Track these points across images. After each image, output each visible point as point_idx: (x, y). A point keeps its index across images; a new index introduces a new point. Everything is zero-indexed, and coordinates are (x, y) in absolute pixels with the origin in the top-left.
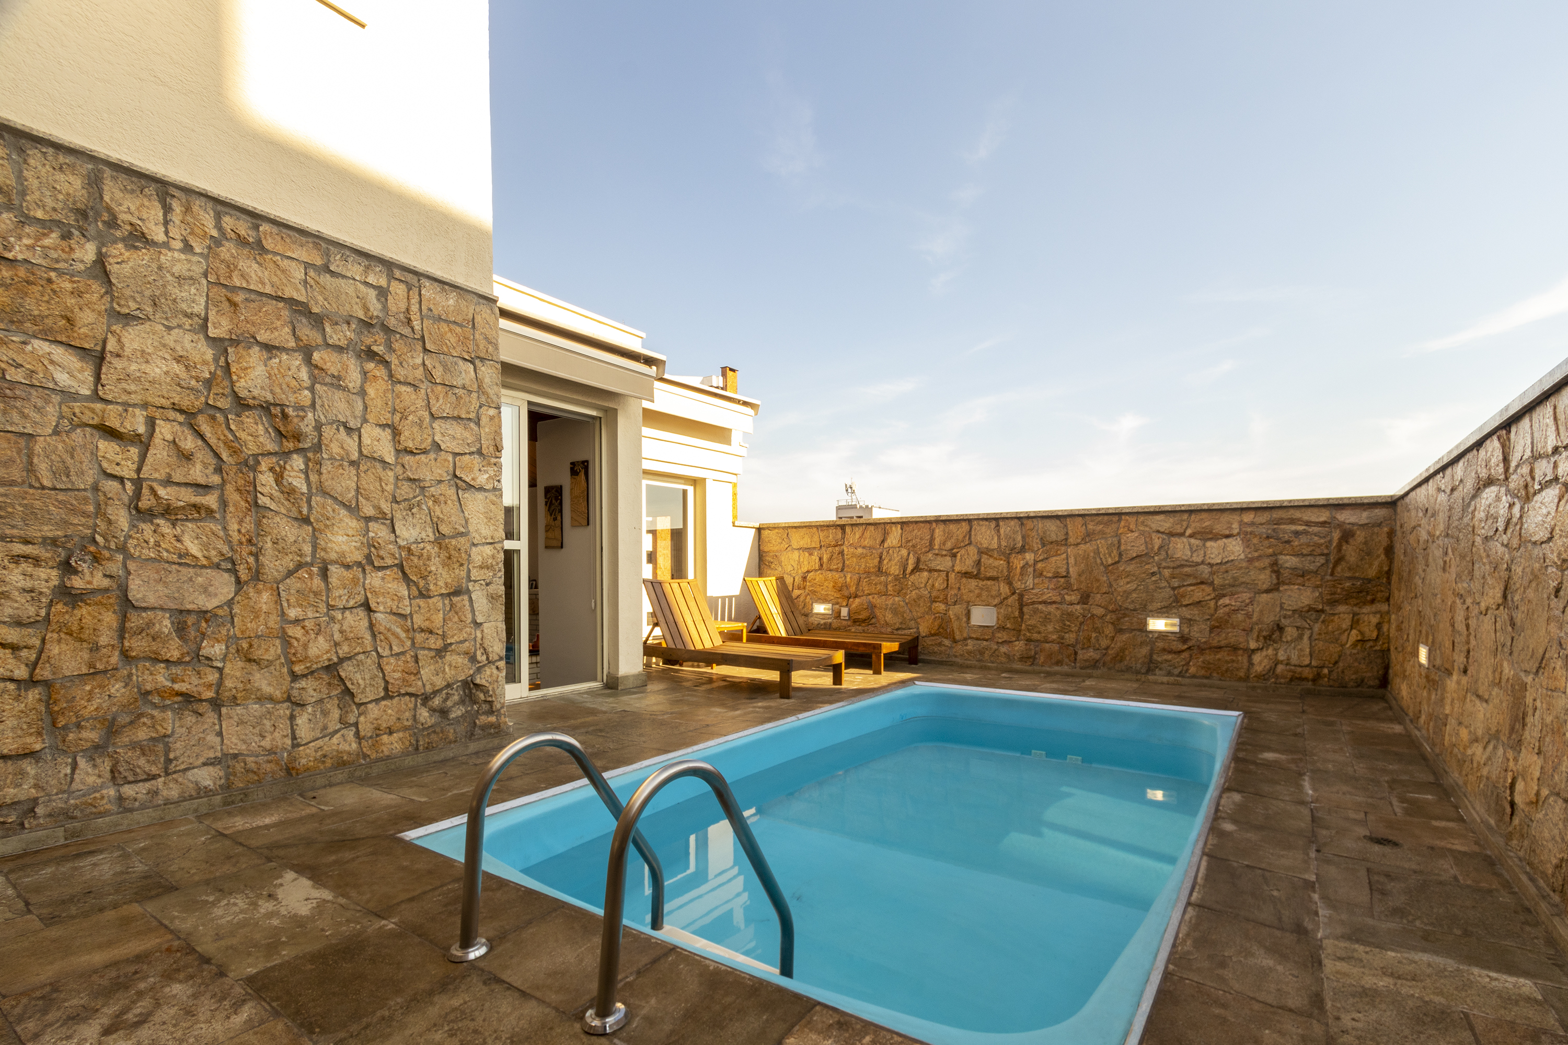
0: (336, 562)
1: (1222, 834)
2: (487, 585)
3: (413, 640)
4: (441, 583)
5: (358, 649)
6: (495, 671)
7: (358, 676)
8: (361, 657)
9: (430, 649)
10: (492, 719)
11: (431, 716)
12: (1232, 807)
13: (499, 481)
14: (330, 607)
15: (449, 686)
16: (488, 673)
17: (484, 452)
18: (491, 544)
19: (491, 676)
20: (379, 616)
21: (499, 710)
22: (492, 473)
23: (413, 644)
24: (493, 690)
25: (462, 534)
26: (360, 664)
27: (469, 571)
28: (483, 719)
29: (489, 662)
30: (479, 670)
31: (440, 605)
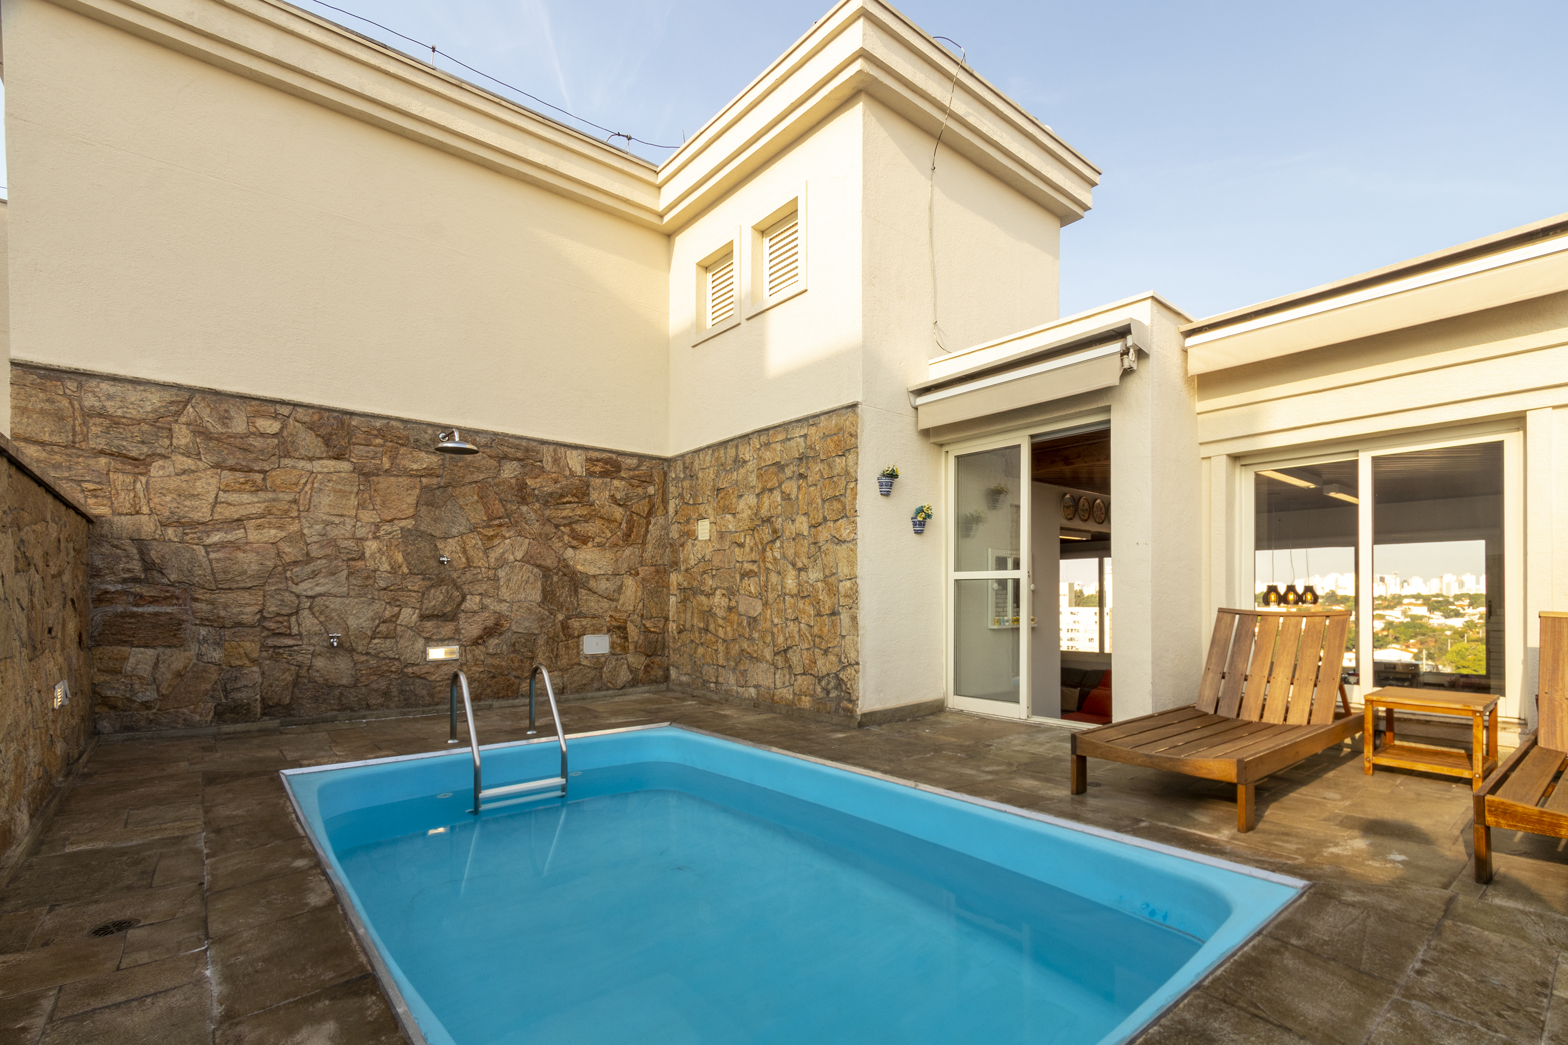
0: (788, 594)
1: (302, 854)
2: (850, 608)
3: (814, 641)
4: (827, 607)
5: (794, 643)
6: (853, 672)
7: (794, 658)
8: (795, 648)
9: (821, 649)
10: (850, 706)
11: (822, 692)
12: (312, 885)
13: (855, 533)
14: (787, 619)
15: (828, 675)
16: (849, 672)
17: (848, 515)
18: (850, 579)
19: (850, 674)
20: (802, 625)
21: (854, 701)
22: (851, 529)
23: (814, 644)
24: (851, 685)
25: (834, 574)
26: (795, 652)
27: (839, 599)
28: (845, 704)
29: (850, 664)
30: (844, 668)
31: (827, 621)
